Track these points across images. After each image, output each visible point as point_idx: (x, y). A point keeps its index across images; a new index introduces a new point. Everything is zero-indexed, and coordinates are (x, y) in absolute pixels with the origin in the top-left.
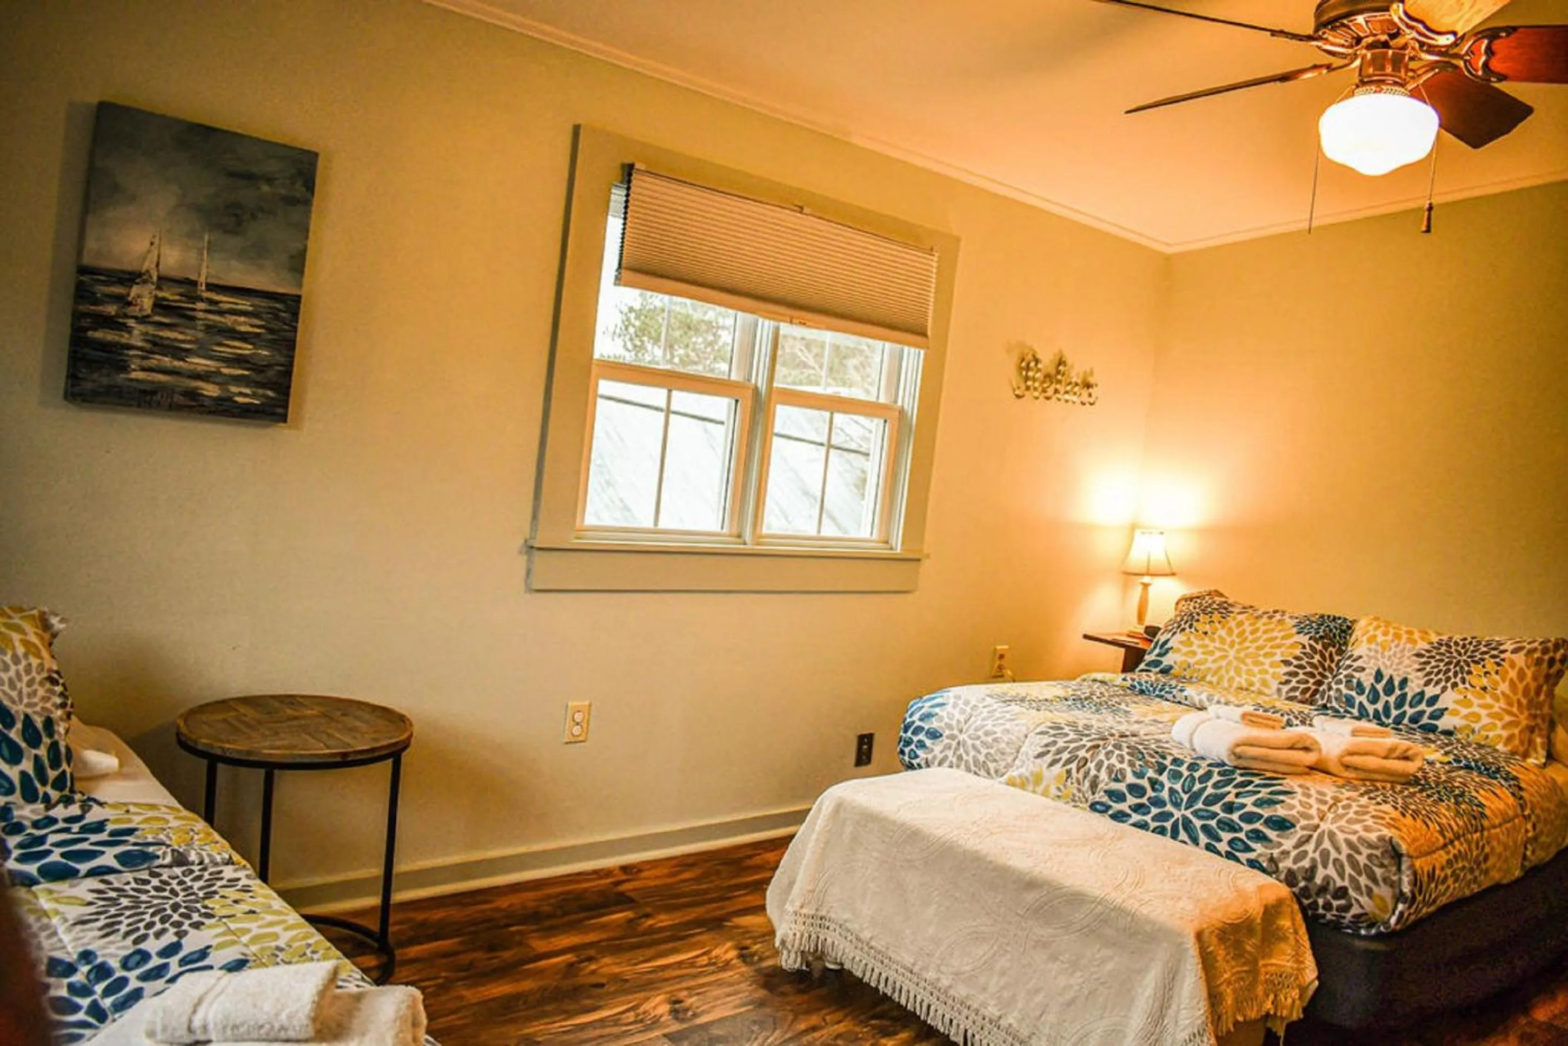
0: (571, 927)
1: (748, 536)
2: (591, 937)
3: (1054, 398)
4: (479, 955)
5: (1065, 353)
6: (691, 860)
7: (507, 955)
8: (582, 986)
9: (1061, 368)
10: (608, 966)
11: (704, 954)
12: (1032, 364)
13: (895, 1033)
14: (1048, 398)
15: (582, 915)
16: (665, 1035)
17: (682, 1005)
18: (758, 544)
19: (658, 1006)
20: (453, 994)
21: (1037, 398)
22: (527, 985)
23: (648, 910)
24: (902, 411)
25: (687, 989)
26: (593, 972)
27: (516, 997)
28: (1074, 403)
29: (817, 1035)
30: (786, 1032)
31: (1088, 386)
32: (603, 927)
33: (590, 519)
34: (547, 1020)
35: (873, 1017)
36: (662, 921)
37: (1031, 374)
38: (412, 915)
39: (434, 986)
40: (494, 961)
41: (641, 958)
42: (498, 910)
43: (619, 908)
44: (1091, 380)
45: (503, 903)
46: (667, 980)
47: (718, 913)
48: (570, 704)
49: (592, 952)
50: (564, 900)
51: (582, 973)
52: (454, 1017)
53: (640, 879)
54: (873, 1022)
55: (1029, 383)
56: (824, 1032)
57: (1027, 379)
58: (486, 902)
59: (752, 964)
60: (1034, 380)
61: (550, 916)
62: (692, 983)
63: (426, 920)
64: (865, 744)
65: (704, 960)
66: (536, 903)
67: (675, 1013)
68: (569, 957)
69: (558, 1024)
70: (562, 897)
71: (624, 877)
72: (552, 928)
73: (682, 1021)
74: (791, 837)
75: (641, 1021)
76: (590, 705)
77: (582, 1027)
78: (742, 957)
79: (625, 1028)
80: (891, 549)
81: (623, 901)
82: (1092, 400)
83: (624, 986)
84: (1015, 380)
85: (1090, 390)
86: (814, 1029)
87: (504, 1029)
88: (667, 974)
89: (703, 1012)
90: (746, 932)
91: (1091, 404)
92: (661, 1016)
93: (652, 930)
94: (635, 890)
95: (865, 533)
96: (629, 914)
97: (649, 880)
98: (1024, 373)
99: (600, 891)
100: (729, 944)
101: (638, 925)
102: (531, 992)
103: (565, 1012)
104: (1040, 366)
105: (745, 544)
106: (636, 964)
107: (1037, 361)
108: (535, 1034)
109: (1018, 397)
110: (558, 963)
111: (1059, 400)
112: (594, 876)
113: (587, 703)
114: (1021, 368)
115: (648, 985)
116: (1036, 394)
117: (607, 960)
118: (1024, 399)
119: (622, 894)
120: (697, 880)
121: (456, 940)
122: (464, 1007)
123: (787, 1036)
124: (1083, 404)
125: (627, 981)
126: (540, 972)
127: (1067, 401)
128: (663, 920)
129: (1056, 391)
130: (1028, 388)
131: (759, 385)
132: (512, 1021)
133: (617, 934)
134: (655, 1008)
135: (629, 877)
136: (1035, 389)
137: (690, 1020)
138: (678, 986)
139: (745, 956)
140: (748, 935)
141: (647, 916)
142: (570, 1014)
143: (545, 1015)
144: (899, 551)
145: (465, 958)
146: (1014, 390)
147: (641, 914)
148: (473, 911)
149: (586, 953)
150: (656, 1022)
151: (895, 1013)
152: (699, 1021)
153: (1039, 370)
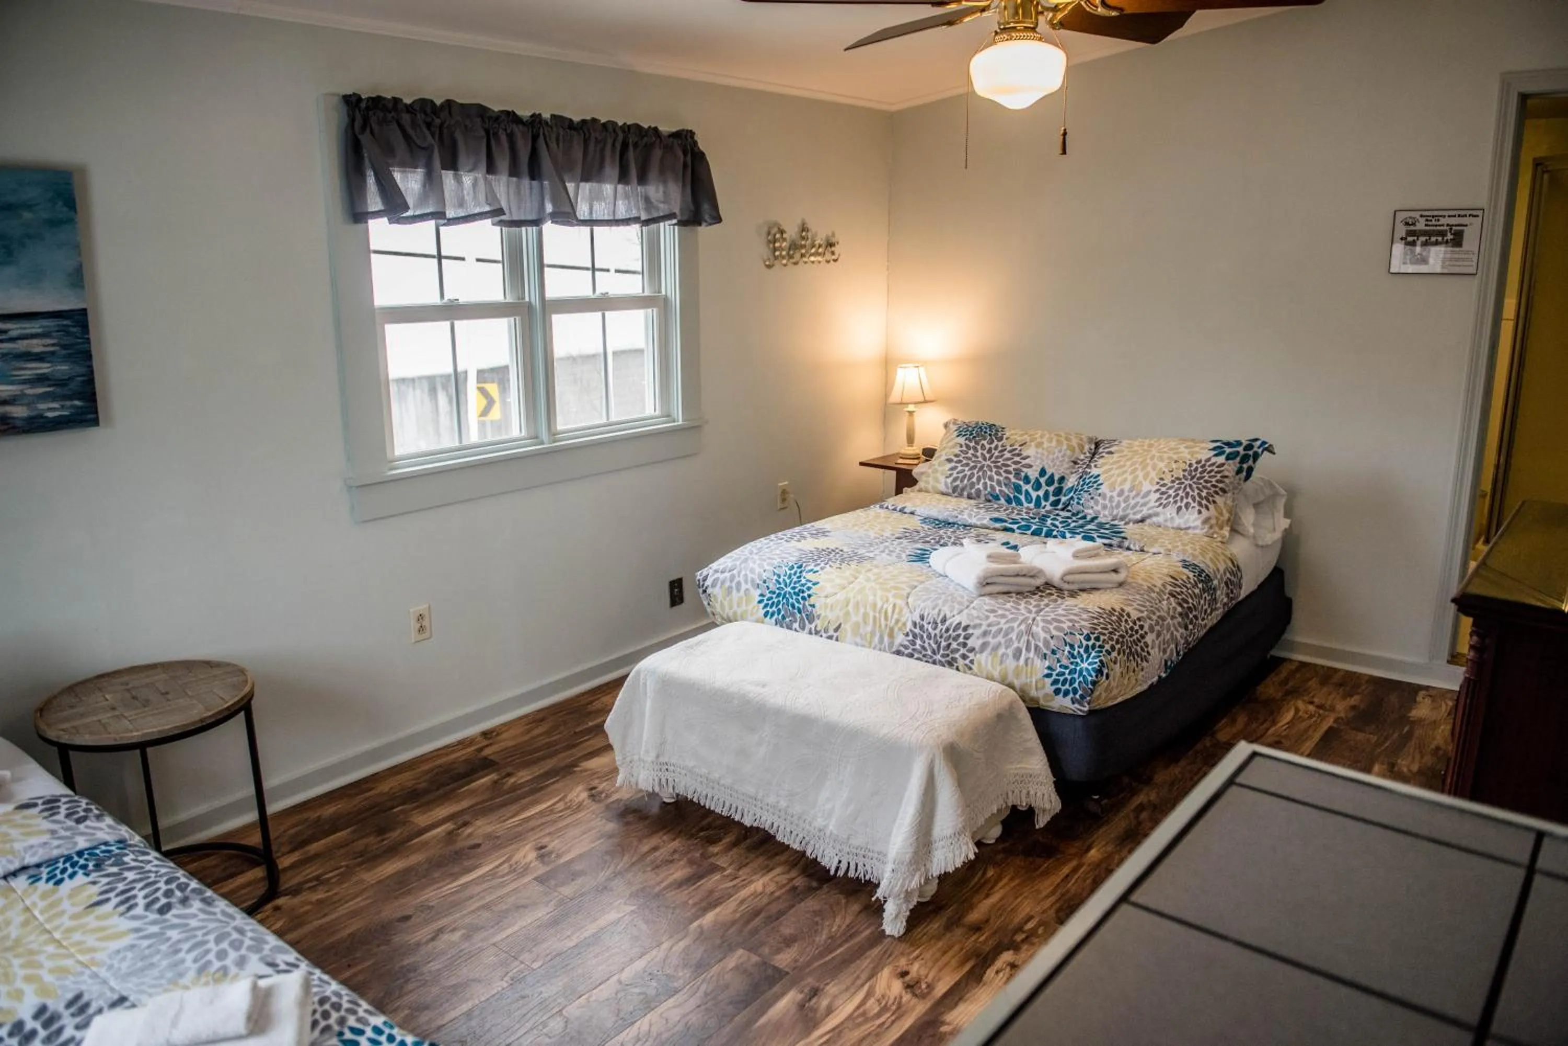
0: (446, 798)
1: (544, 435)
2: (465, 804)
3: (801, 263)
4: (371, 840)
5: (807, 221)
6: (541, 716)
7: (395, 835)
8: (462, 849)
9: (804, 234)
10: (482, 827)
11: (560, 800)
12: (778, 236)
13: (720, 840)
14: (796, 263)
15: (455, 785)
16: (535, 879)
17: (547, 849)
18: (554, 442)
19: (526, 854)
20: (355, 879)
21: (785, 265)
22: (415, 859)
23: (509, 770)
24: (666, 299)
25: (549, 834)
26: (470, 835)
27: (407, 871)
28: (819, 262)
29: (657, 854)
30: (633, 856)
31: (831, 245)
32: (473, 792)
33: (399, 451)
34: (435, 886)
35: (702, 829)
36: (522, 777)
37: (777, 245)
38: (305, 815)
39: (338, 875)
40: (385, 842)
41: (508, 815)
42: (381, 794)
43: (486, 771)
44: (833, 240)
45: (384, 787)
46: (533, 829)
47: (568, 761)
48: (411, 610)
49: (466, 818)
50: (437, 774)
51: (460, 838)
52: (359, 899)
53: (501, 742)
54: (702, 834)
55: (777, 253)
56: (662, 850)
57: (775, 249)
58: (370, 790)
59: (600, 801)
60: (781, 249)
61: (427, 791)
62: (552, 829)
63: (319, 817)
64: (676, 587)
65: (561, 806)
66: (414, 782)
67: (541, 857)
68: (449, 826)
69: (446, 888)
70: (435, 771)
71: (486, 743)
72: (428, 803)
73: (548, 864)
74: (624, 678)
75: (515, 870)
76: (429, 608)
77: (465, 886)
78: (592, 796)
79: (501, 880)
80: (674, 421)
81: (487, 765)
82: (834, 257)
83: (497, 843)
84: (765, 251)
85: (833, 249)
86: (655, 849)
87: (403, 901)
88: (532, 824)
89: (564, 853)
90: (594, 774)
91: (835, 261)
92: (530, 863)
93: (514, 788)
94: (494, 753)
95: (649, 411)
96: (494, 776)
97: (507, 741)
98: (771, 246)
99: (465, 761)
100: (580, 788)
101: (504, 784)
102: (419, 864)
103: (452, 874)
104: (785, 236)
105: (542, 443)
106: (505, 821)
107: (782, 232)
108: (427, 900)
109: (769, 267)
110: (439, 833)
111: (806, 263)
112: (460, 747)
113: (426, 606)
114: (769, 242)
115: (517, 837)
116: (784, 262)
117: (479, 823)
118: (774, 268)
119: (485, 758)
120: (548, 733)
121: (349, 830)
122: (365, 890)
123: (634, 859)
124: (828, 262)
125: (498, 837)
126: (425, 844)
127: (813, 262)
128: (524, 776)
129: (803, 256)
130: (776, 258)
131: (533, 301)
132: (409, 892)
133: (485, 797)
134: (524, 857)
135: (491, 741)
136: (783, 258)
137: (554, 861)
138: (543, 833)
139: (594, 795)
140: (595, 776)
141: (509, 775)
142: (456, 876)
143: (434, 881)
144: (680, 422)
145: (360, 845)
146: (765, 262)
147: (504, 774)
148: (358, 801)
149: (461, 820)
150: (526, 869)
151: (719, 822)
152: (562, 861)
153: (784, 240)
